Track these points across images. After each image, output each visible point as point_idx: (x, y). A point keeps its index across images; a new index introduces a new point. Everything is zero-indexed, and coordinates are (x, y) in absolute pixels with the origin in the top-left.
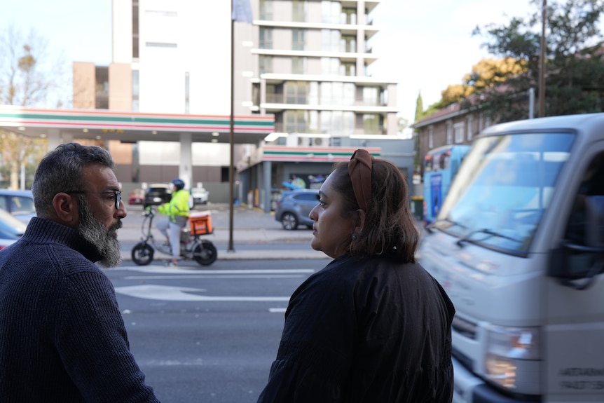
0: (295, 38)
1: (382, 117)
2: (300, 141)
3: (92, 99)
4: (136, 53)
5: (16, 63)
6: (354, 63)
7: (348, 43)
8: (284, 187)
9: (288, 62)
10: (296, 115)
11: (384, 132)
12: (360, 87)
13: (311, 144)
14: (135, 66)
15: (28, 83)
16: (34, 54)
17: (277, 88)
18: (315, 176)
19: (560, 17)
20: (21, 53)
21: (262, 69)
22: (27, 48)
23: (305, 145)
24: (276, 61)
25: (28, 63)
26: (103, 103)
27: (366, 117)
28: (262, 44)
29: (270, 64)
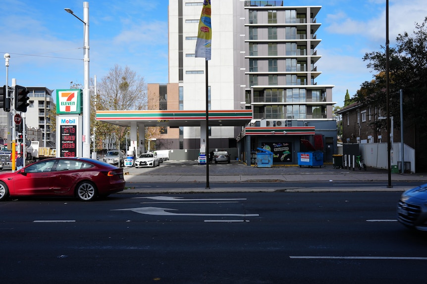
0: (270, 64)
1: (323, 107)
2: (268, 123)
3: (158, 104)
4: (181, 78)
5: (118, 86)
6: (305, 76)
7: (302, 65)
8: (258, 150)
9: (267, 78)
10: (271, 108)
11: (325, 117)
12: (309, 90)
13: (274, 125)
14: (180, 85)
15: (124, 97)
16: (128, 81)
17: (260, 93)
18: (277, 143)
19: (417, 46)
20: (121, 81)
21: (252, 83)
22: (124, 79)
23: (271, 125)
24: (260, 78)
25: (124, 86)
26: (163, 106)
27: (313, 108)
28: (251, 69)
29: (256, 80)
